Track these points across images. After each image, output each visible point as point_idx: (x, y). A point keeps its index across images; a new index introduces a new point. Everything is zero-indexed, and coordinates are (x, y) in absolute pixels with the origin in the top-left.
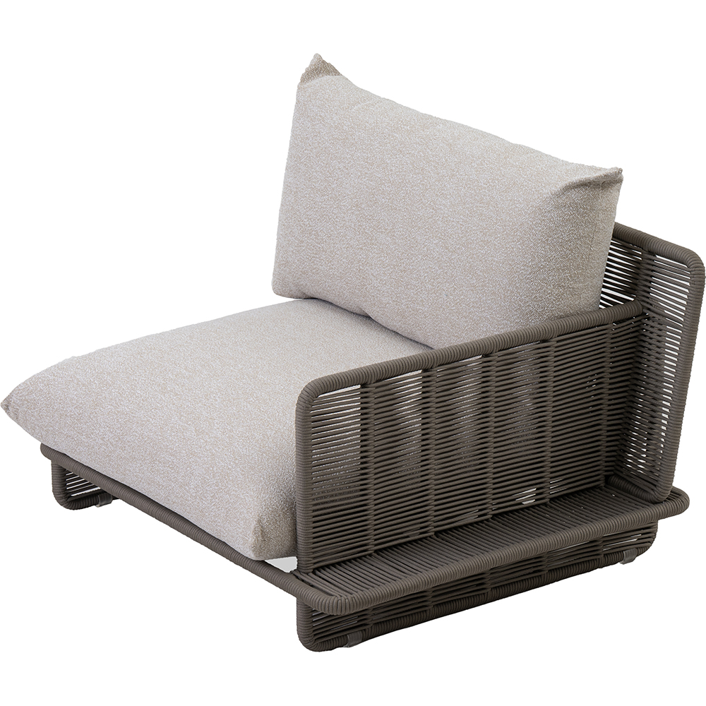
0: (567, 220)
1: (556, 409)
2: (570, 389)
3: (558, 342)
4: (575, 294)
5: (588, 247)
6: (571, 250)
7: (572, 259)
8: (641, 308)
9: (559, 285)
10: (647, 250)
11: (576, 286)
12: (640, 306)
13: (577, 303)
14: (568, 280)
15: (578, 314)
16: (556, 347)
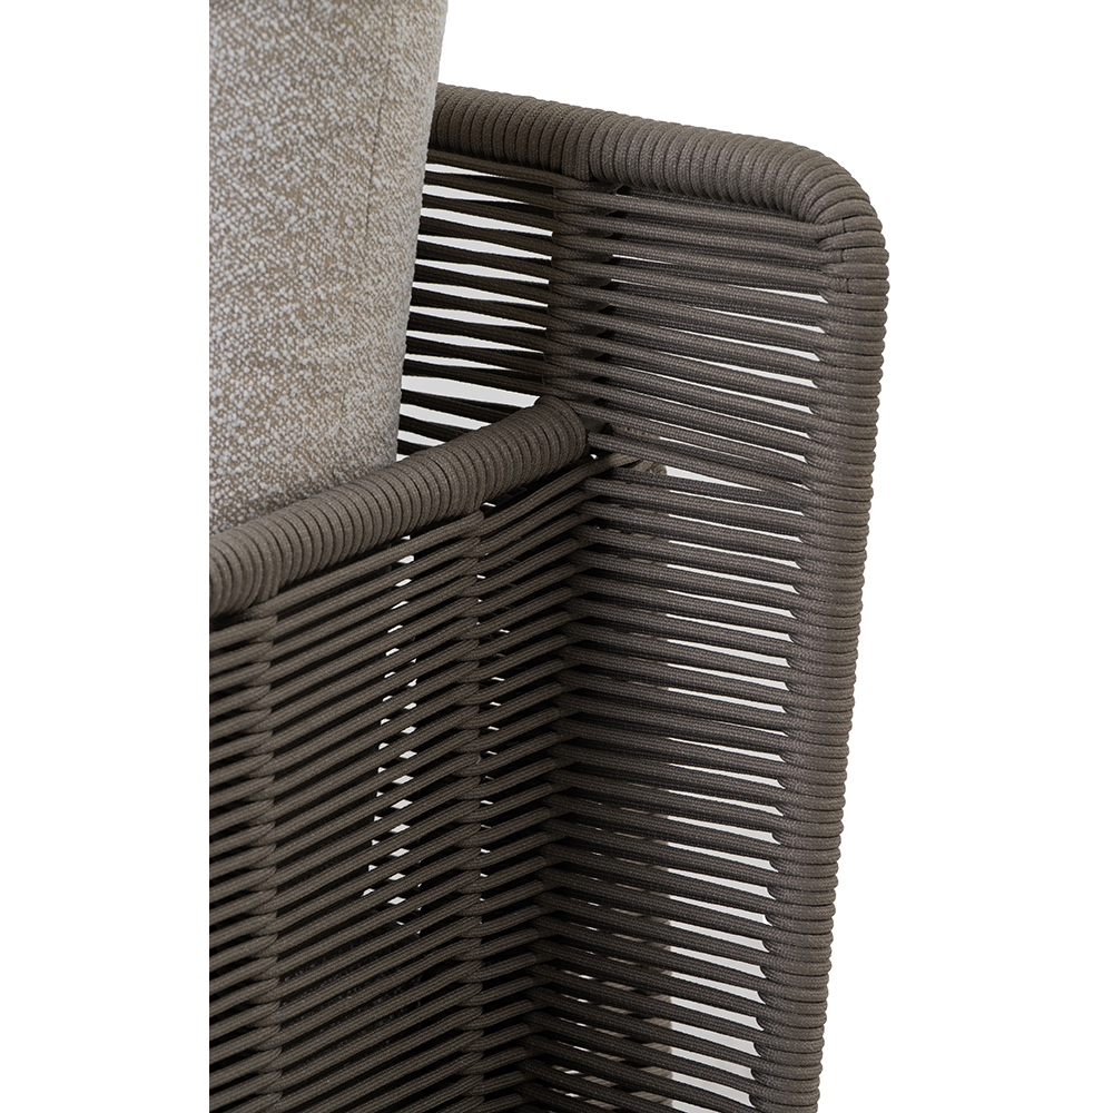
0: (268, 57)
1: (290, 919)
2: (340, 824)
3: (283, 614)
4: (324, 394)
5: (361, 176)
6: (295, 193)
7: (300, 235)
8: (579, 428)
9: (257, 361)
10: (582, 171)
11: (322, 356)
12: (576, 423)
13: (332, 432)
14: (293, 331)
15: (337, 482)
16: (278, 641)
